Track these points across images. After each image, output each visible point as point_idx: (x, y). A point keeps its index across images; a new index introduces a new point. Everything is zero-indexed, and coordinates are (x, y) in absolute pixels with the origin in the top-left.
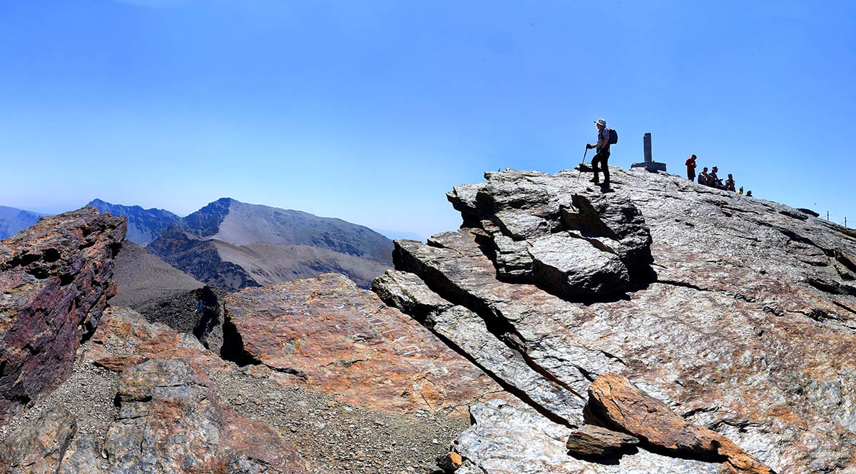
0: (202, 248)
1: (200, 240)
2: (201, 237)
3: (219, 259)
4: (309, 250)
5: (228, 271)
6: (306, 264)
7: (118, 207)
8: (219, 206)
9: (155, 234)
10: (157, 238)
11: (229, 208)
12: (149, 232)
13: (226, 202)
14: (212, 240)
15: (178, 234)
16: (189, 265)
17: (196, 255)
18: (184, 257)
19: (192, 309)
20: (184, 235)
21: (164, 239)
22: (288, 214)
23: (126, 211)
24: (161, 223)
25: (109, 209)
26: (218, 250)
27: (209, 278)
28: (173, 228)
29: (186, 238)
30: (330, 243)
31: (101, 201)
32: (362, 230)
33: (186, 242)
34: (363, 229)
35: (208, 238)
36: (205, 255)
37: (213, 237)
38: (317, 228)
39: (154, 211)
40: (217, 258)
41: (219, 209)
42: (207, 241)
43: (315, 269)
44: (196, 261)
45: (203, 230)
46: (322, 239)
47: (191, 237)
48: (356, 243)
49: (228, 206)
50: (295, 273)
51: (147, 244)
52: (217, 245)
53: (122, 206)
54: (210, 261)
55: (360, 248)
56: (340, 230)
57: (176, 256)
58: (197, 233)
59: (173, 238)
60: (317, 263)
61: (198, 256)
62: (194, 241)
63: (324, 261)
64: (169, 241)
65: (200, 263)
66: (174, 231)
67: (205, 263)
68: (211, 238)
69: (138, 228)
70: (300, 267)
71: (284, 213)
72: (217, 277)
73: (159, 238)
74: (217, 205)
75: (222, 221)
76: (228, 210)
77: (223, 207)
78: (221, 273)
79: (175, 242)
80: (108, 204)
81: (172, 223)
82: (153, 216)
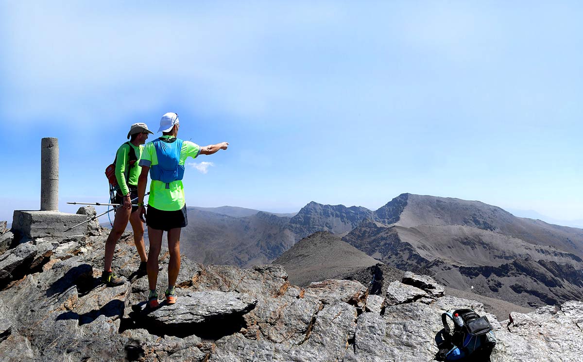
0: (387, 233)
1: (386, 227)
2: (387, 225)
3: (399, 240)
4: (460, 229)
5: (405, 249)
6: (458, 240)
7: (327, 206)
8: (400, 200)
9: (355, 224)
10: (355, 227)
11: (408, 201)
12: (350, 223)
13: (405, 197)
14: (394, 226)
15: (370, 223)
16: (377, 246)
17: (383, 239)
18: (374, 241)
19: (367, 282)
20: (374, 224)
21: (360, 228)
22: (447, 201)
23: (333, 209)
24: (359, 216)
25: (321, 208)
26: (399, 234)
27: (391, 255)
28: (366, 219)
29: (375, 226)
30: (477, 222)
31: (315, 203)
32: (496, 210)
33: (376, 229)
34: (497, 208)
35: (392, 225)
36: (389, 238)
37: (396, 224)
38: (467, 211)
39: (354, 208)
40: (397, 239)
41: (399, 204)
42: (390, 228)
43: (464, 243)
44: (382, 243)
45: (388, 219)
46: (471, 220)
47: (379, 225)
48: (490, 220)
49: (407, 199)
50: (449, 247)
51: (348, 232)
52: (397, 229)
53: (330, 205)
54: (393, 243)
55: (493, 224)
56: (479, 210)
57: (369, 240)
58: (384, 222)
59: (366, 227)
60: (466, 239)
61: (384, 239)
62: (381, 228)
63: (471, 237)
64: (363, 229)
65: (385, 244)
66: (368, 222)
67: (389, 244)
68: (393, 225)
69: (342, 222)
70: (453, 243)
71: (444, 201)
72: (397, 254)
73: (356, 228)
74: (398, 200)
75: (402, 211)
76: (407, 202)
77: (403, 200)
78: (400, 251)
79: (368, 230)
80: (320, 204)
81: (366, 215)
82: (353, 211)
